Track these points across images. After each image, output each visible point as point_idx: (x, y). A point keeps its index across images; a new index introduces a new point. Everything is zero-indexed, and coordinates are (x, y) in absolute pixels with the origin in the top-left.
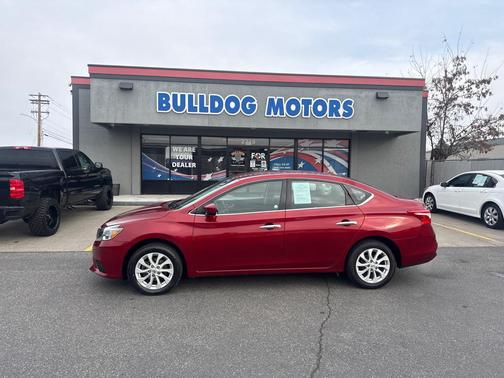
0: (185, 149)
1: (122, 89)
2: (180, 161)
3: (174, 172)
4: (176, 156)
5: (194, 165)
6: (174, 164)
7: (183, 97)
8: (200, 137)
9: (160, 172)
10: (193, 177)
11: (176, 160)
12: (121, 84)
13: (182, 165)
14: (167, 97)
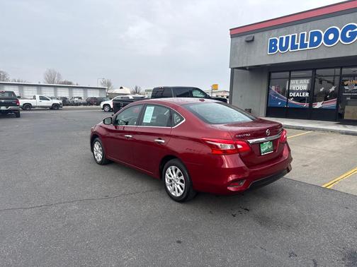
0: (301, 81)
1: (248, 42)
2: (296, 91)
3: (291, 100)
4: (293, 87)
5: (307, 94)
6: (292, 94)
7: (288, 38)
8: (314, 70)
9: (280, 101)
10: (306, 105)
11: (293, 91)
12: (247, 38)
13: (298, 95)
14: (276, 41)
